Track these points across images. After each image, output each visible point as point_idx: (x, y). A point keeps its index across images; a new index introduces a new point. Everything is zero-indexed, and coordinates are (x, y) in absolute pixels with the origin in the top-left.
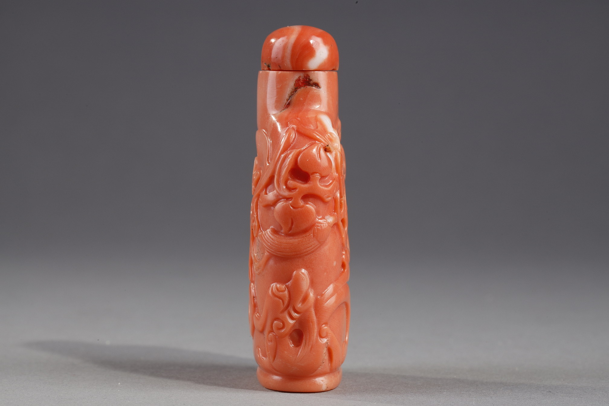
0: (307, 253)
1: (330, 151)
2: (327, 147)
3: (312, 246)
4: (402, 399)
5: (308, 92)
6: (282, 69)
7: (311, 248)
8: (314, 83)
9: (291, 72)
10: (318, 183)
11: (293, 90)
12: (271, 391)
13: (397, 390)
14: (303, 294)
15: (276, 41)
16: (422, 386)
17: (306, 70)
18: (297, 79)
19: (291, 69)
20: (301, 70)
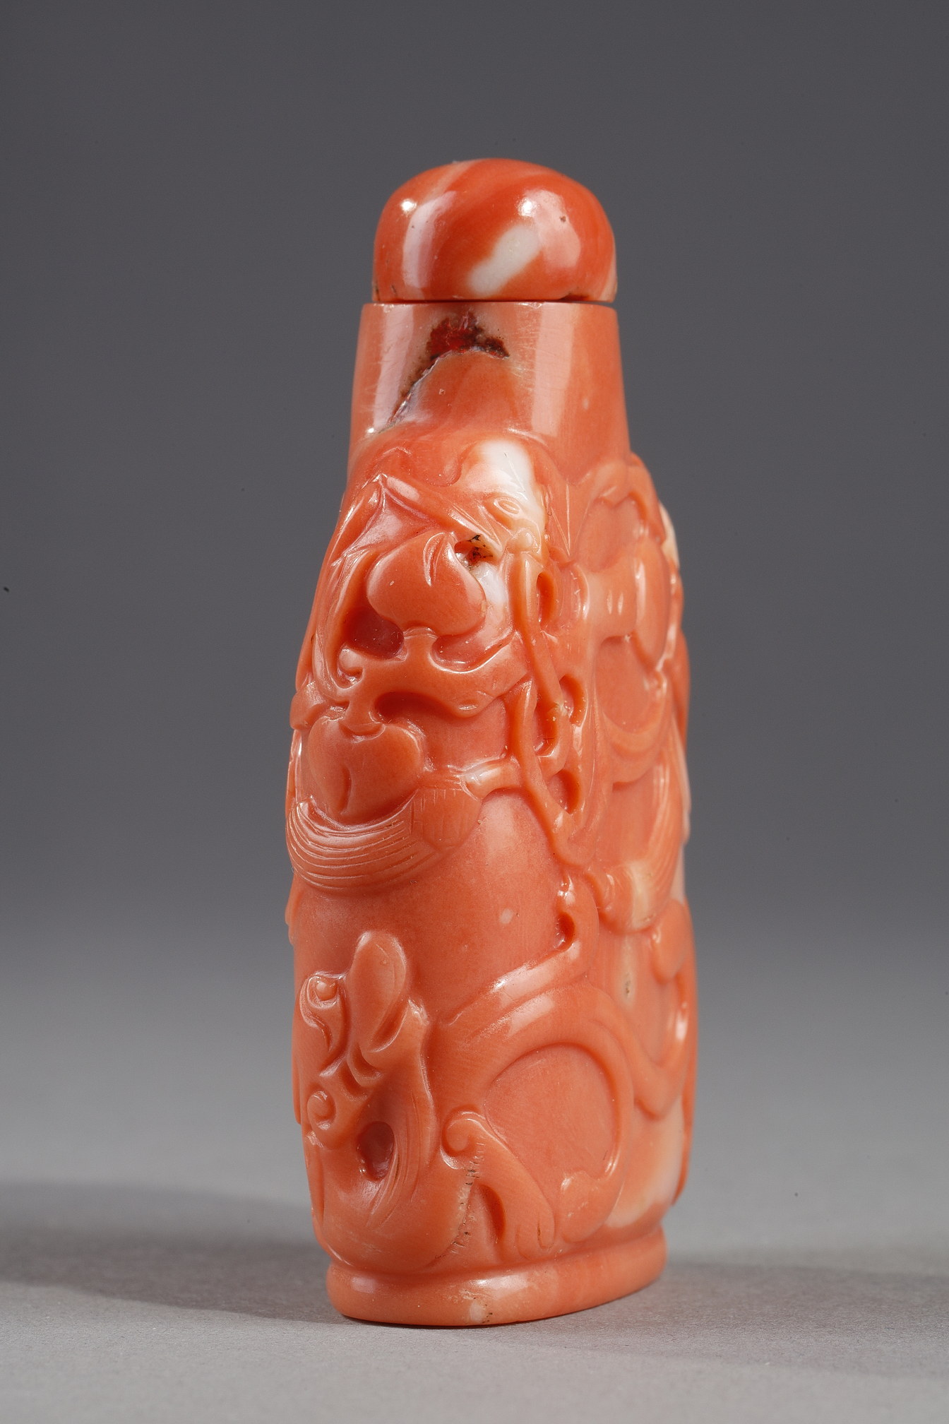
0: (395, 880)
1: (491, 556)
2: (474, 541)
3: (409, 858)
4: (856, 1349)
5: (466, 370)
6: (400, 296)
7: (407, 864)
8: (488, 340)
9: (421, 305)
10: (430, 658)
11: (423, 362)
12: (357, 1323)
13: (844, 1322)
14: (384, 1013)
15: (415, 210)
16: (924, 1309)
17: (462, 298)
18: (436, 327)
19: (420, 296)
20: (448, 298)
